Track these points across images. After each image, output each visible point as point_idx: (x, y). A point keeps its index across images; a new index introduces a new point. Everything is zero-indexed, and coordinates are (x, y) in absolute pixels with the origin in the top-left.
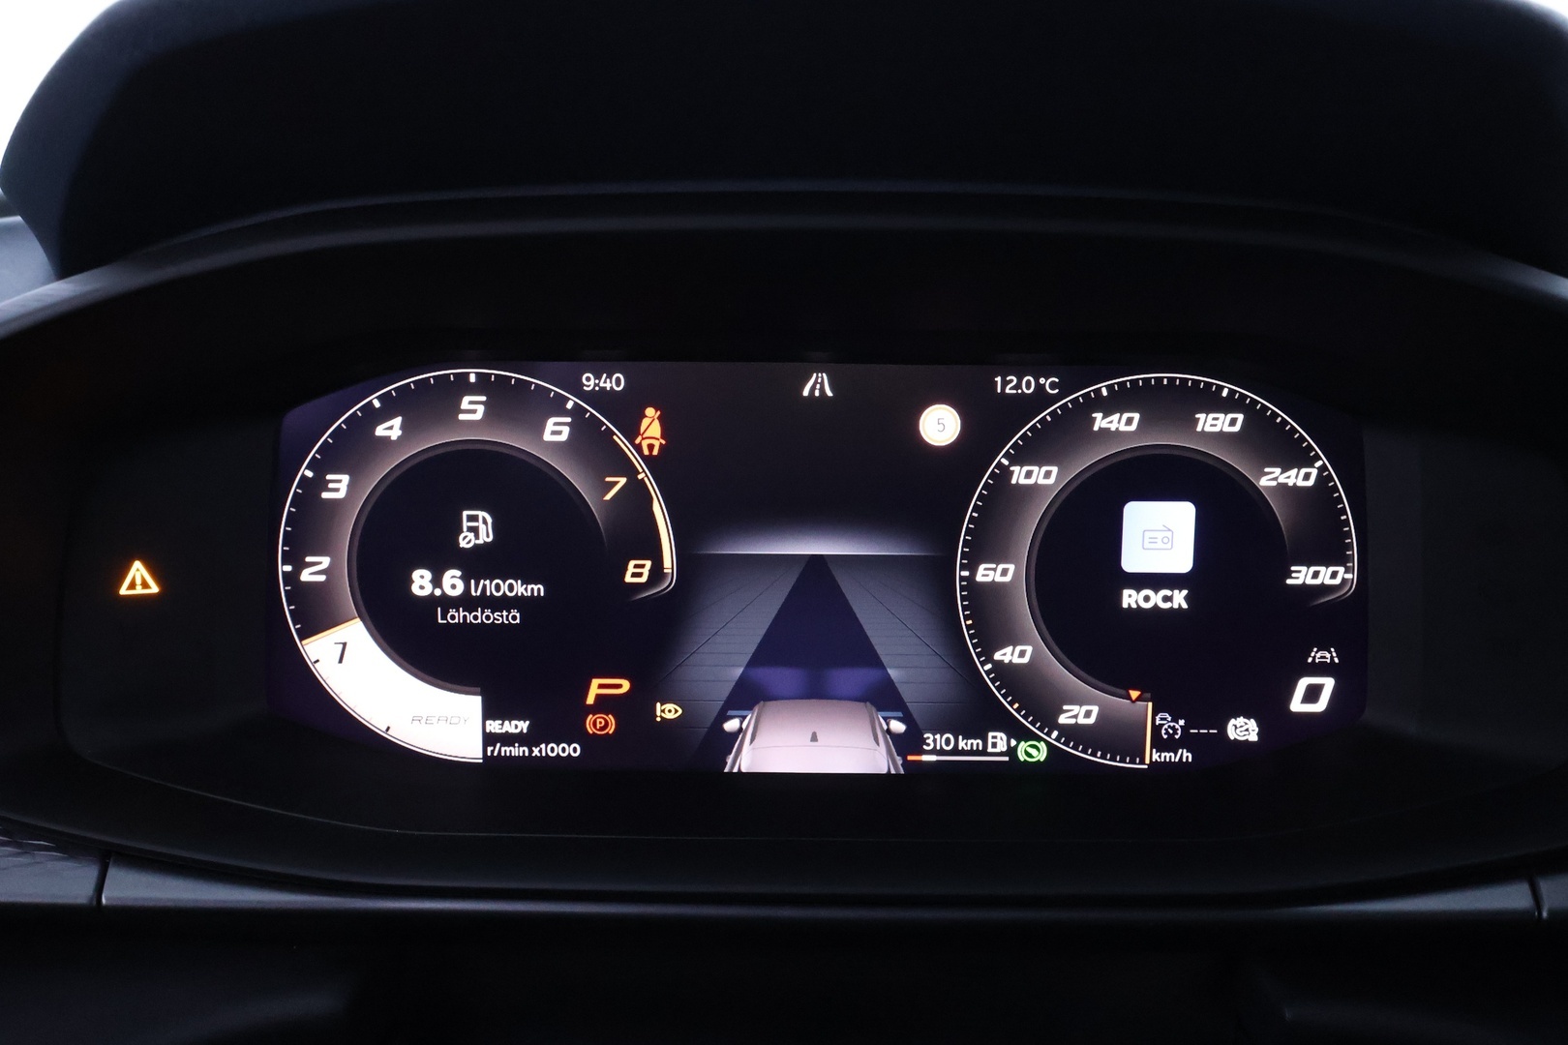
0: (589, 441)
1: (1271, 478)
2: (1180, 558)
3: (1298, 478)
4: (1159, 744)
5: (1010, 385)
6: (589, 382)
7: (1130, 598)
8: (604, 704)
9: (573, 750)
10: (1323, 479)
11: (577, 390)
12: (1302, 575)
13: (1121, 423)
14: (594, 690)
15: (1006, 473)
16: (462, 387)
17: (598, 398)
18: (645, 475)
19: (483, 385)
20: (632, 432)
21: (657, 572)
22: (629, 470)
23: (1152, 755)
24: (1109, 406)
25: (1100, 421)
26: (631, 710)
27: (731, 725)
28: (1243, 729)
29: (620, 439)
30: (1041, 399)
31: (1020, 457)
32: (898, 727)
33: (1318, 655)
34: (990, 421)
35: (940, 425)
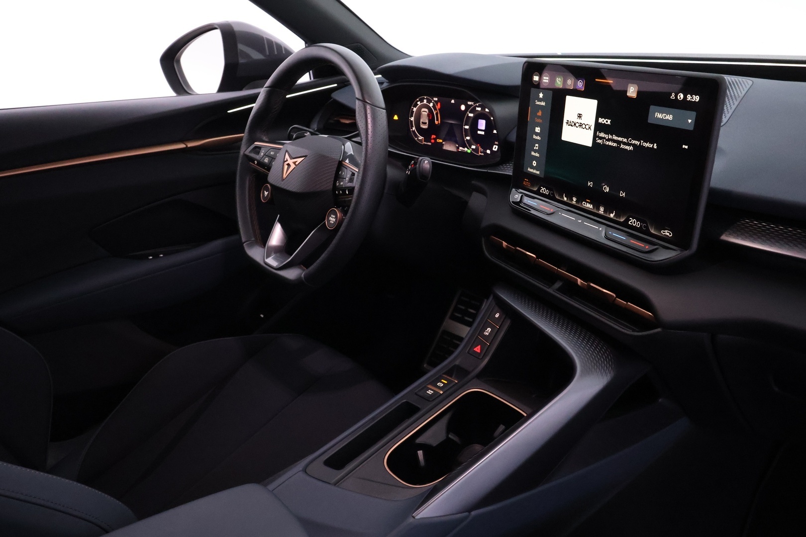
1: (492, 118)
2: (483, 128)
4: (481, 152)
5: (470, 103)
6: (435, 99)
7: (479, 132)
9: (430, 144)
11: (433, 100)
12: (495, 131)
13: (479, 109)
14: (432, 137)
15: (468, 114)
16: (424, 98)
17: (435, 101)
18: (438, 111)
19: (426, 98)
21: (438, 123)
23: (480, 154)
24: (478, 107)
25: (477, 109)
27: (443, 143)
28: (488, 152)
29: (436, 106)
30: (472, 105)
31: (470, 112)
32: (457, 145)
33: (496, 142)
34: (468, 107)
35: (463, 107)
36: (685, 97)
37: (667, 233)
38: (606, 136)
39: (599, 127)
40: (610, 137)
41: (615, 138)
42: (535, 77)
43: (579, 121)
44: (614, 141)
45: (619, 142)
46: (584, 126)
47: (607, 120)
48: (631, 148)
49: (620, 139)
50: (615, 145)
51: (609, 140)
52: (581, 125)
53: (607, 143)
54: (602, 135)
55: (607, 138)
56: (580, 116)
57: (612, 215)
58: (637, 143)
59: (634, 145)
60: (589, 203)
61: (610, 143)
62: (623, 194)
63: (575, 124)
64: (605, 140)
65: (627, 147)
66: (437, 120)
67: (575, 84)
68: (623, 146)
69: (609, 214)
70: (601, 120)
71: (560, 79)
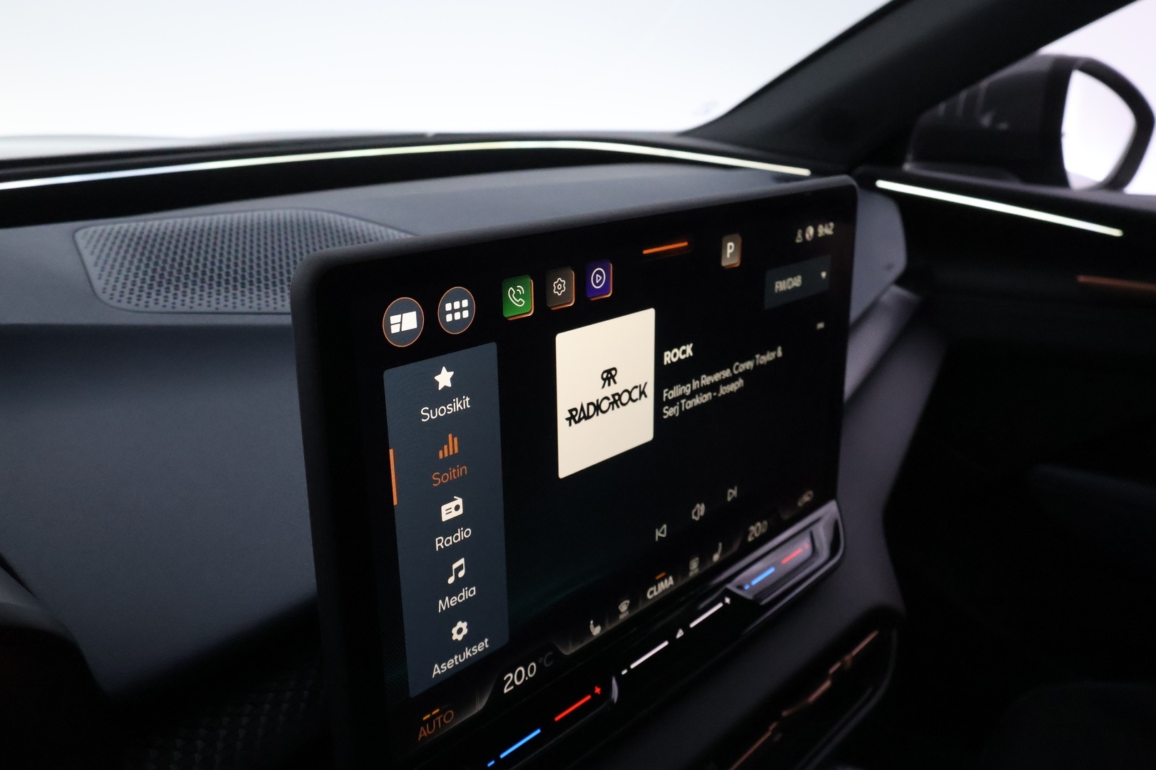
36: (816, 232)
37: (806, 498)
38: (687, 390)
39: (665, 376)
40: (695, 384)
41: (706, 380)
42: (394, 319)
43: (611, 390)
44: (704, 390)
45: (714, 387)
46: (625, 398)
47: (682, 347)
48: (740, 382)
49: (717, 377)
50: (707, 397)
51: (692, 395)
52: (616, 401)
53: (690, 405)
54: (676, 391)
55: (688, 392)
56: (609, 376)
58: (749, 365)
59: (745, 375)
60: (663, 578)
61: (697, 401)
62: (732, 494)
63: (598, 408)
64: (683, 401)
65: (733, 387)
67: (582, 284)
68: (724, 390)
69: (711, 557)
70: (669, 357)
71: (521, 288)
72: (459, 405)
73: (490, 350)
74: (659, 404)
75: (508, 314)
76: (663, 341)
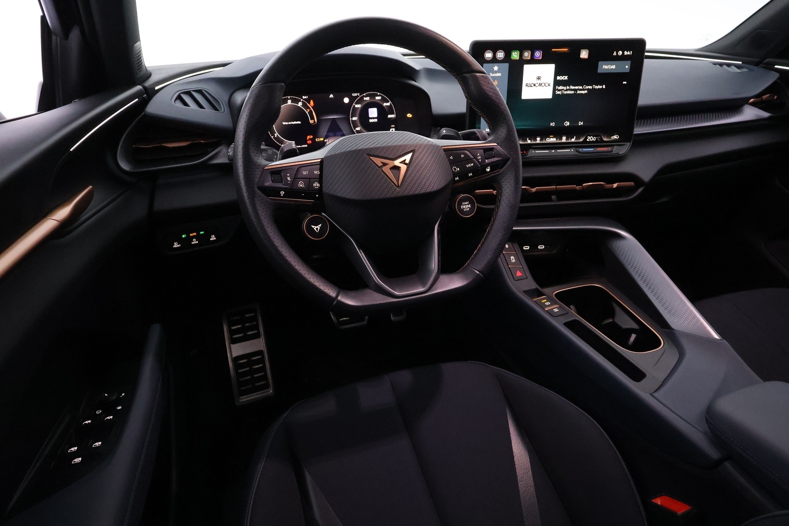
0: (304, 104)
1: (385, 104)
2: (376, 115)
3: (388, 104)
5: (354, 95)
6: (304, 97)
7: (371, 121)
8: (310, 139)
9: (306, 146)
10: (391, 104)
11: (302, 98)
12: (390, 116)
13: (367, 99)
14: (308, 137)
15: (354, 106)
16: (288, 99)
17: (305, 99)
18: (312, 109)
19: (290, 99)
20: (309, 104)
21: (314, 122)
22: (310, 109)
24: (366, 97)
25: (365, 99)
26: (313, 140)
27: (325, 141)
29: (308, 104)
30: (358, 96)
31: (356, 104)
33: (392, 126)
34: (352, 99)
35: (346, 100)
36: (623, 53)
37: (615, 137)
38: (565, 88)
39: (557, 83)
40: (568, 87)
41: (572, 87)
42: (487, 54)
43: (539, 82)
44: (572, 90)
45: (575, 90)
46: (543, 85)
47: (564, 77)
48: (586, 92)
49: (577, 88)
50: (572, 92)
51: (567, 90)
52: (540, 85)
53: (566, 92)
54: (561, 88)
55: (565, 89)
56: (539, 78)
57: (573, 140)
58: (590, 87)
59: (588, 90)
60: (552, 137)
61: (568, 92)
62: (581, 123)
63: (534, 85)
64: (563, 91)
65: (583, 92)
66: (312, 118)
67: (532, 55)
68: (578, 92)
69: (571, 139)
70: (559, 78)
71: (516, 53)
72: (499, 75)
73: (507, 65)
74: (554, 90)
75: (512, 58)
76: (557, 74)
